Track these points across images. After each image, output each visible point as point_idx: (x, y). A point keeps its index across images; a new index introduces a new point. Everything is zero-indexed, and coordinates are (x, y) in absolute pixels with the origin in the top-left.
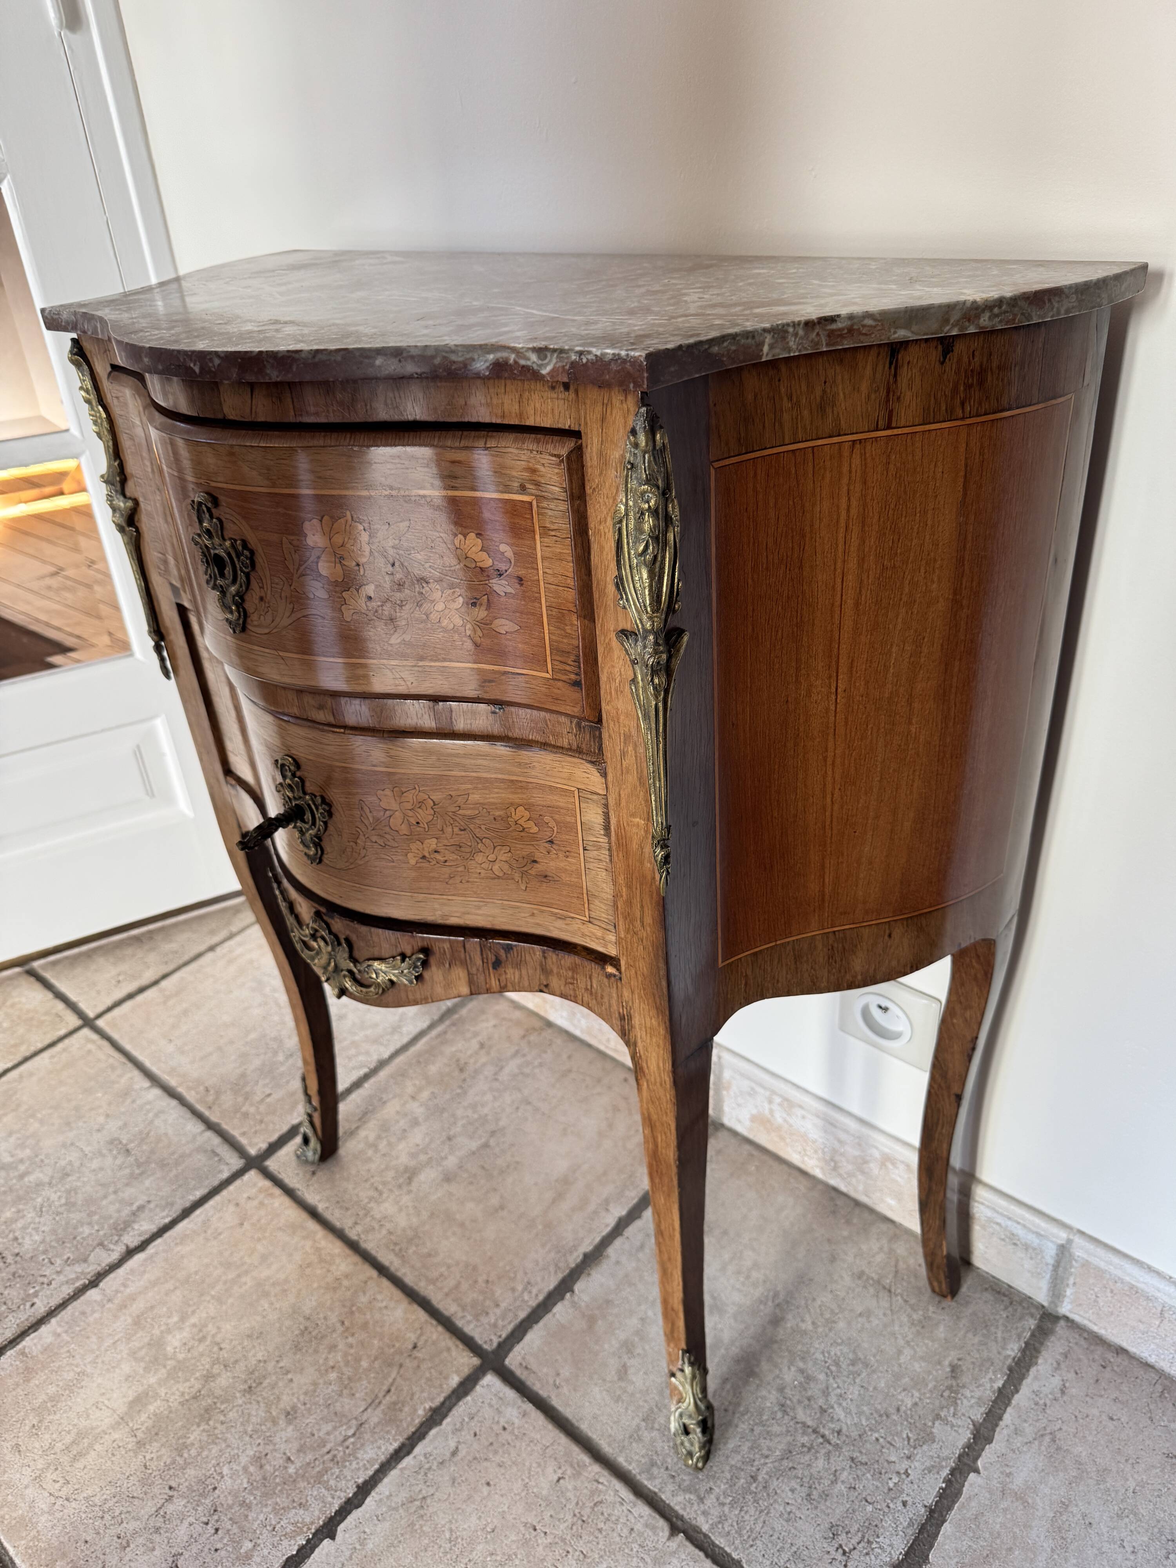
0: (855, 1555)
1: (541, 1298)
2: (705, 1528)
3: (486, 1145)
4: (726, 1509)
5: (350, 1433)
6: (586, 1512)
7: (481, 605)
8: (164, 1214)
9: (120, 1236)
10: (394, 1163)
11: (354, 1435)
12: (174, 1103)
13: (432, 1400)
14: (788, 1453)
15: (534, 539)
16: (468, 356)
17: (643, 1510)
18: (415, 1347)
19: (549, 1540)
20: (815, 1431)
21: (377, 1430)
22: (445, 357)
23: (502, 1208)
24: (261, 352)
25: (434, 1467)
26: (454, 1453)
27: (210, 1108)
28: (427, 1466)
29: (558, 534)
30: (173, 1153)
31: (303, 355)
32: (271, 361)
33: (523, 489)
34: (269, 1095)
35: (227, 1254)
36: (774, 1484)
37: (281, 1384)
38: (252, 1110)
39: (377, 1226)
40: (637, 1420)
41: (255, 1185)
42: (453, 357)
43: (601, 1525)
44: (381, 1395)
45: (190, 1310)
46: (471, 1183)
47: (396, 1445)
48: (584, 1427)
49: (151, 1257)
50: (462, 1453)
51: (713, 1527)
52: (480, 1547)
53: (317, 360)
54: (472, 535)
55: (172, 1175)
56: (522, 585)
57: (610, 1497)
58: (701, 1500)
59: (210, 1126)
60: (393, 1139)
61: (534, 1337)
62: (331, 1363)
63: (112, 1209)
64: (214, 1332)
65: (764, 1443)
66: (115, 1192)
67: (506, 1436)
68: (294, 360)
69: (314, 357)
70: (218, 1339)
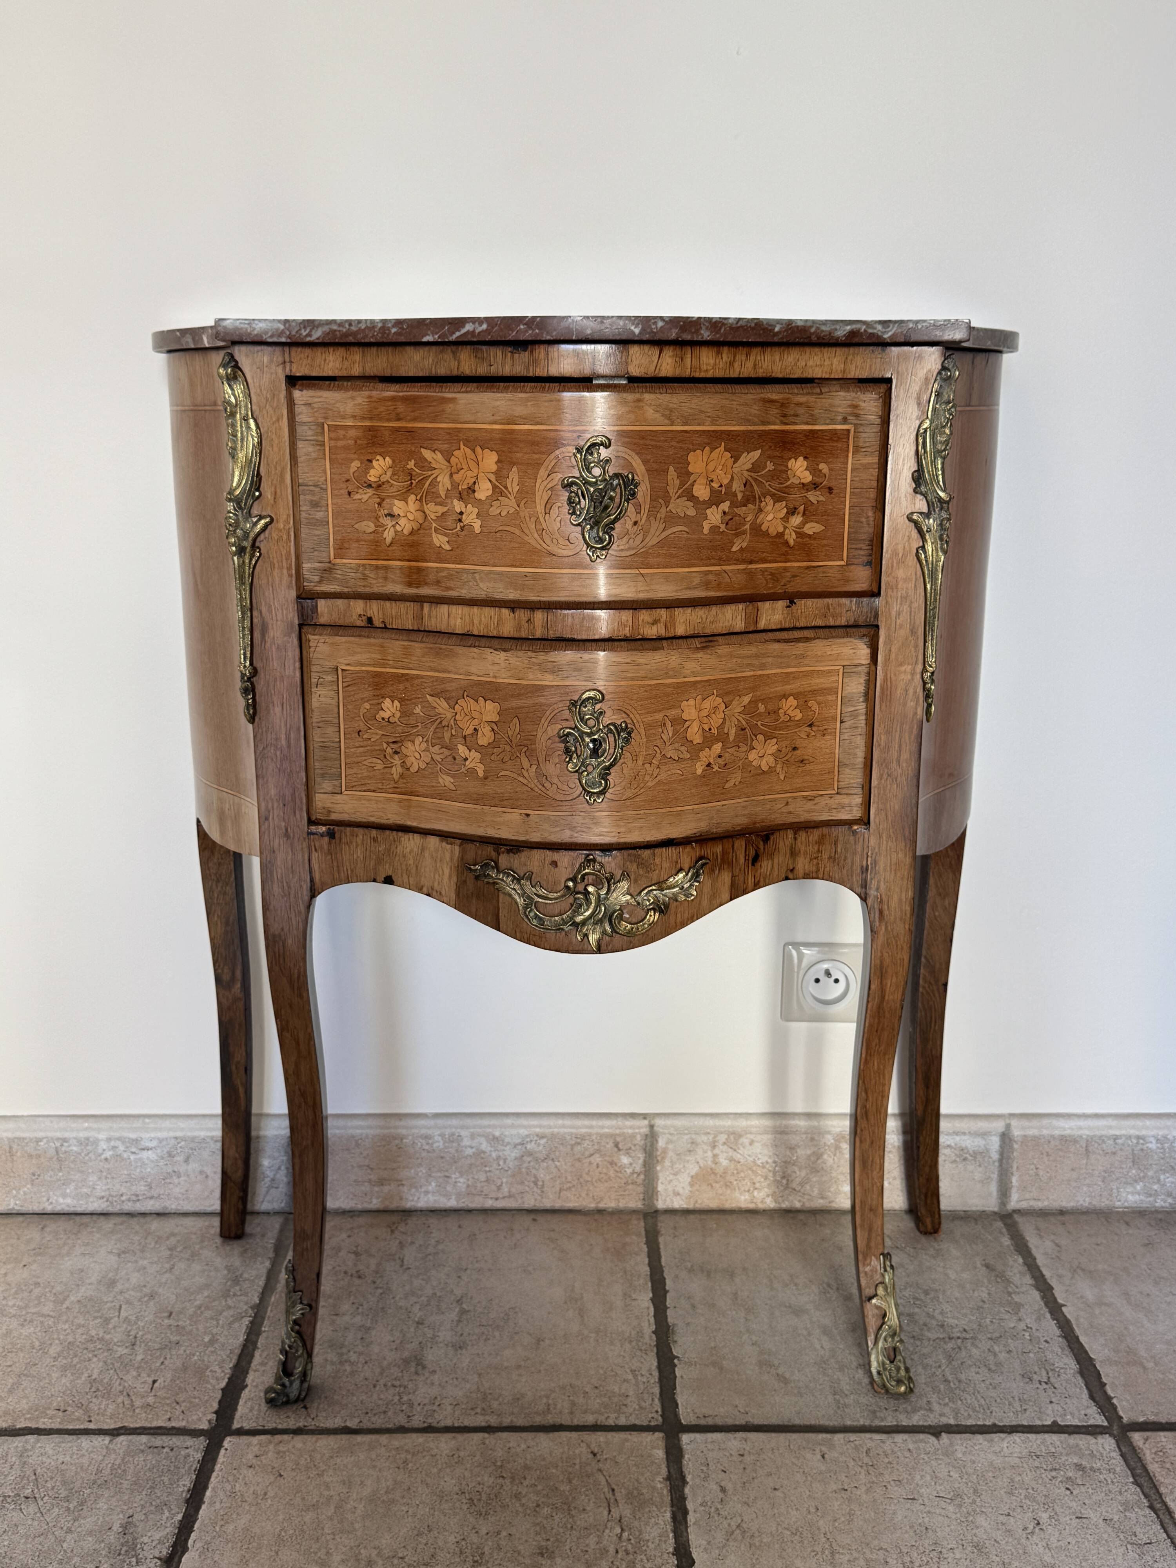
0: (1052, 1380)
1: (656, 1374)
2: (952, 1422)
3: (463, 1312)
4: (951, 1404)
5: (618, 1530)
6: (866, 1460)
7: (798, 513)
8: (167, 1514)
9: (136, 1556)
10: (385, 1363)
11: (622, 1530)
12: (31, 1438)
13: (659, 1473)
14: (950, 1358)
15: (847, 456)
16: (833, 327)
17: (899, 1438)
18: (595, 1455)
19: (864, 1489)
20: (950, 1338)
21: (638, 1515)
22: (818, 328)
23: (539, 1341)
24: (700, 318)
25: (719, 1506)
26: (723, 1490)
27: (90, 1421)
28: (713, 1509)
29: (868, 449)
30: (99, 1471)
31: (730, 321)
32: (707, 324)
33: (845, 420)
34: (154, 1382)
35: (298, 1501)
36: (963, 1377)
37: (503, 1543)
38: (151, 1400)
39: (435, 1408)
40: (830, 1398)
41: (249, 1445)
42: (823, 328)
43: (886, 1460)
44: (609, 1495)
45: (322, 1554)
46: (487, 1339)
47: (668, 1515)
48: (797, 1421)
49: (206, 1548)
50: (729, 1486)
51: (955, 1418)
52: (821, 1523)
53: (739, 325)
54: (801, 458)
55: (126, 1484)
56: (831, 493)
57: (870, 1444)
58: (931, 1410)
59: (114, 1433)
60: (360, 1349)
61: (683, 1398)
62: (532, 1505)
63: (89, 1543)
64: (374, 1553)
65: (929, 1361)
66: (69, 1531)
67: (748, 1459)
68: (723, 324)
69: (737, 323)
70: (386, 1553)
